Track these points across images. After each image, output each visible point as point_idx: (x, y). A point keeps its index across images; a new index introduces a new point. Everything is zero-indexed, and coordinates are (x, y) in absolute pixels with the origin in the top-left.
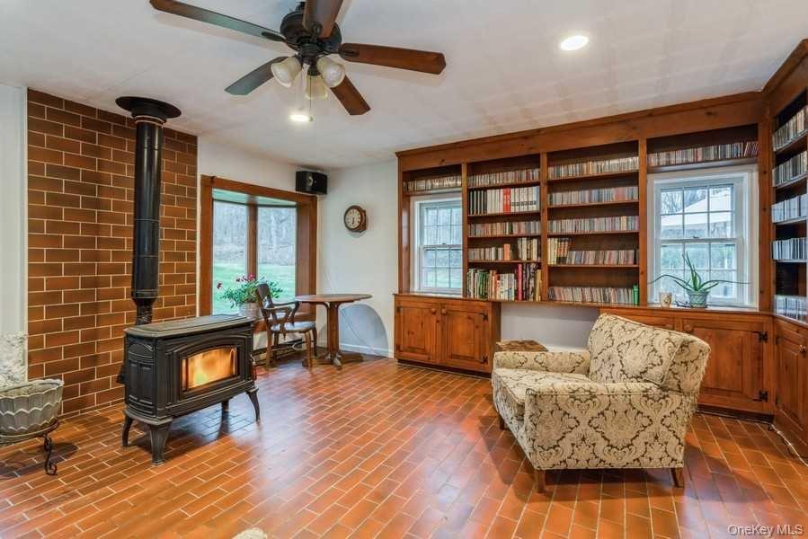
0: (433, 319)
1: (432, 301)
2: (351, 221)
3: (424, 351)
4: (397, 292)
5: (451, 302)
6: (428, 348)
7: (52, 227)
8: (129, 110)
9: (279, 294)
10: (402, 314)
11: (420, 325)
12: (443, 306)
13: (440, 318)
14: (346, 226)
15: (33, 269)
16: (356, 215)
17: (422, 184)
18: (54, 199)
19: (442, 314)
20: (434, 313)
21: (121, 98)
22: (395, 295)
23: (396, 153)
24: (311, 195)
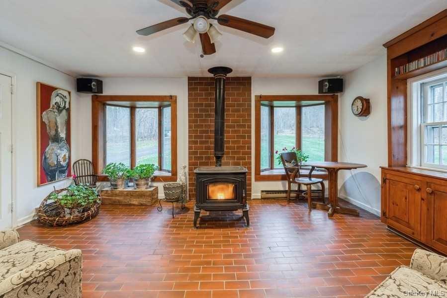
0: (418, 196)
1: (417, 178)
2: (356, 108)
3: (408, 225)
4: (386, 165)
5: (438, 182)
6: (412, 223)
7: (195, 126)
8: (213, 73)
9: (307, 159)
10: (388, 185)
11: (404, 199)
12: (428, 184)
13: (425, 196)
14: (353, 113)
15: (190, 142)
16: (359, 104)
17: (413, 66)
18: (196, 116)
19: (427, 193)
20: (419, 190)
21: (210, 69)
22: (383, 168)
23: (384, 45)
24: (332, 94)
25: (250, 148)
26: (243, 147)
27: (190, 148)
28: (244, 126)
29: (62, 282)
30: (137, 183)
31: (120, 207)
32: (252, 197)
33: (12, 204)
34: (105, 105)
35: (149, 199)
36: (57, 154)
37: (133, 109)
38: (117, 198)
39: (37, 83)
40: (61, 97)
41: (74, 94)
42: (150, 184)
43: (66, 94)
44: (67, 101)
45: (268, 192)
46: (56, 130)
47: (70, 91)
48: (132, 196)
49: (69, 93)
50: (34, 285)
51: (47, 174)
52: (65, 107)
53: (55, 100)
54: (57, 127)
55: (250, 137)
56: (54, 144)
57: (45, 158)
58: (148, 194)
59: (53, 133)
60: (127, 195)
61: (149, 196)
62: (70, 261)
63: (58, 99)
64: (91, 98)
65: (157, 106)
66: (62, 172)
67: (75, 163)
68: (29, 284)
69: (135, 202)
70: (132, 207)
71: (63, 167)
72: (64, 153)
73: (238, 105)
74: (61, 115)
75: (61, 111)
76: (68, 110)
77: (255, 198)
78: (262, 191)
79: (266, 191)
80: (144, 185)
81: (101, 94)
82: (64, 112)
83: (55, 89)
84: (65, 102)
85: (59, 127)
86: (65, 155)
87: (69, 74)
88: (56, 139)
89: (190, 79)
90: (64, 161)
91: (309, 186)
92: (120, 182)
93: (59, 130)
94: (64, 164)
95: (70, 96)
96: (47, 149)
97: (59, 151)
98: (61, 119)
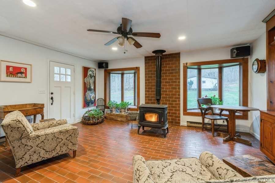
3: (272, 153)
7: (149, 83)
8: (155, 54)
11: (270, 134)
15: (146, 91)
16: (256, 64)
18: (149, 77)
21: (153, 52)
22: (260, 111)
23: (263, 21)
24: (243, 57)
25: (179, 95)
26: (175, 95)
27: (146, 94)
28: (175, 82)
29: (71, 135)
30: (120, 110)
31: (113, 121)
32: (181, 125)
33: (74, 114)
34: (110, 73)
35: (125, 119)
36: (91, 95)
37: (122, 74)
38: (112, 117)
39: (83, 67)
40: (91, 71)
41: (97, 70)
42: (126, 111)
43: (94, 70)
44: (94, 73)
45: (191, 122)
46: (90, 86)
47: (95, 68)
48: (118, 116)
49: (95, 69)
50: (62, 133)
51: (86, 104)
52: (93, 75)
53: (90, 73)
54: (90, 84)
55: (179, 88)
56: (89, 91)
57: (86, 97)
58: (124, 116)
59: (89, 87)
60: (116, 116)
61: (125, 117)
62: (73, 129)
63: (91, 73)
64: (104, 71)
65: (133, 72)
66: (92, 103)
67: (98, 100)
68: (61, 132)
69: (119, 119)
70: (118, 121)
71: (93, 101)
72: (93, 95)
73: (172, 70)
74: (92, 79)
75: (92, 77)
76: (95, 77)
77: (182, 125)
78: (187, 122)
79: (190, 122)
80: (124, 111)
81: (107, 69)
82: (93, 78)
83: (89, 68)
84: (93, 73)
85: (91, 84)
86: (93, 96)
87: (95, 61)
88: (90, 89)
89: (146, 58)
90: (93, 98)
91: (213, 120)
92: (113, 110)
93: (91, 85)
94: (93, 100)
95: (95, 70)
96: (86, 94)
97: (91, 94)
98: (92, 81)
